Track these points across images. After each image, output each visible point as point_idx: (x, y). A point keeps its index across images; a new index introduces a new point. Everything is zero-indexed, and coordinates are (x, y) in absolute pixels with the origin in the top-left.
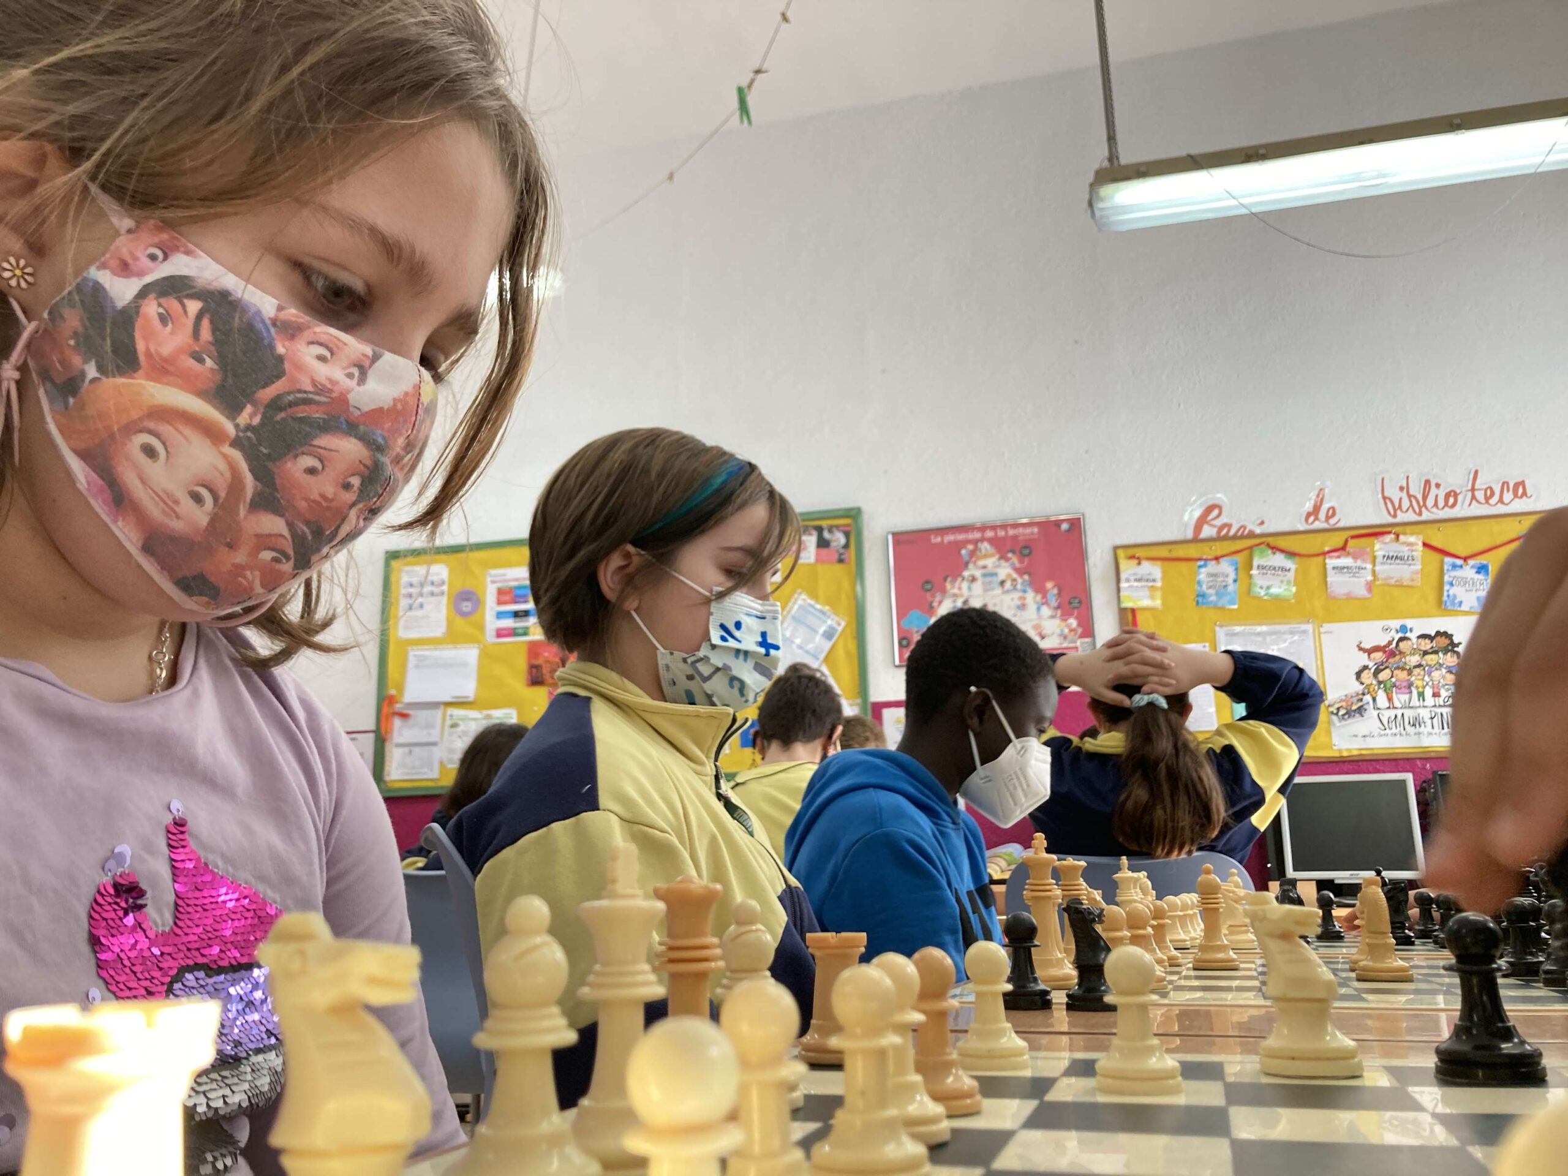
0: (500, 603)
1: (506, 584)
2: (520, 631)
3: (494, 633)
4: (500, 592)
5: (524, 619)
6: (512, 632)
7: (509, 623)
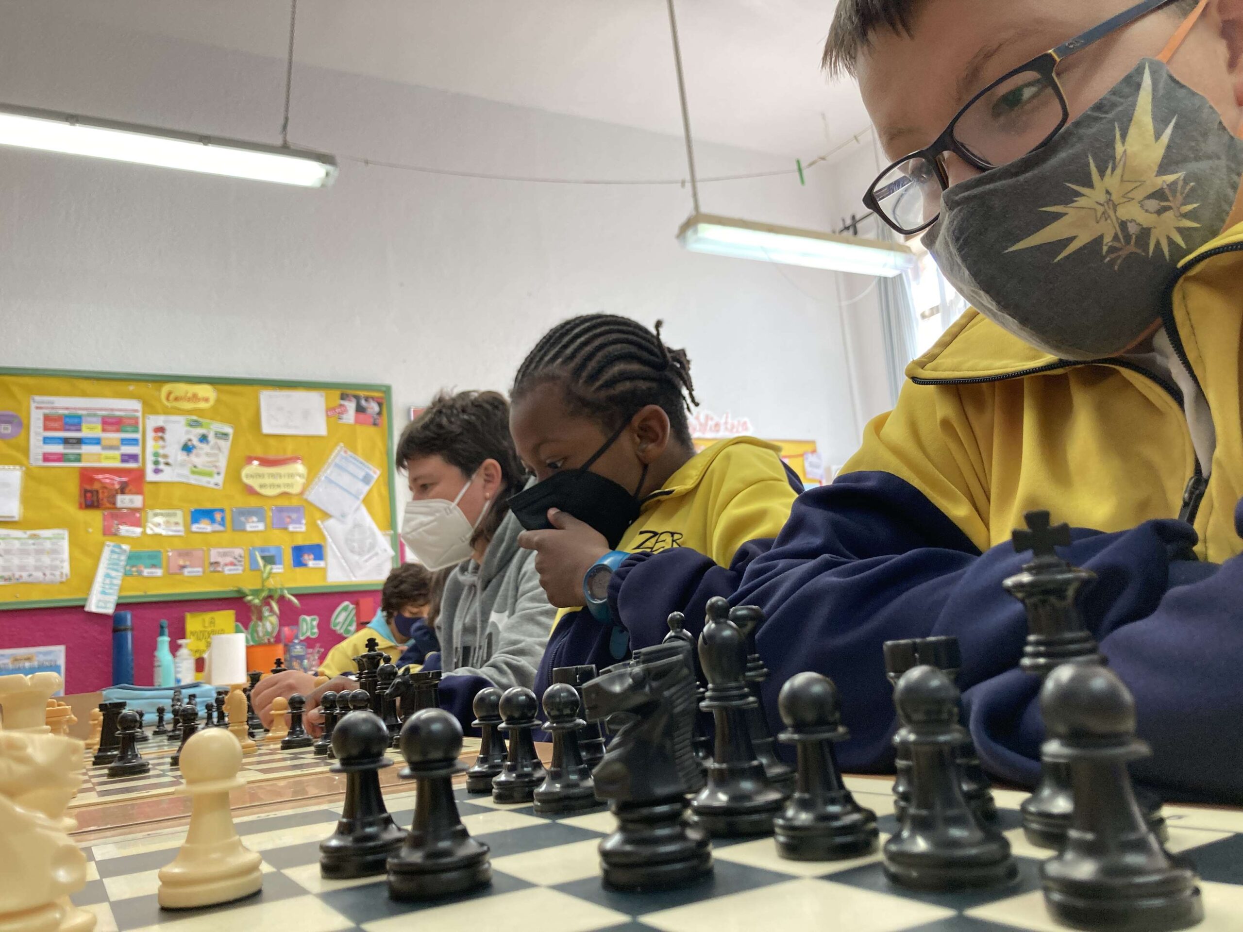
0: (46, 428)
1: (53, 411)
2: (72, 457)
3: (41, 457)
4: (47, 418)
5: (76, 446)
6: (61, 458)
7: (59, 449)
